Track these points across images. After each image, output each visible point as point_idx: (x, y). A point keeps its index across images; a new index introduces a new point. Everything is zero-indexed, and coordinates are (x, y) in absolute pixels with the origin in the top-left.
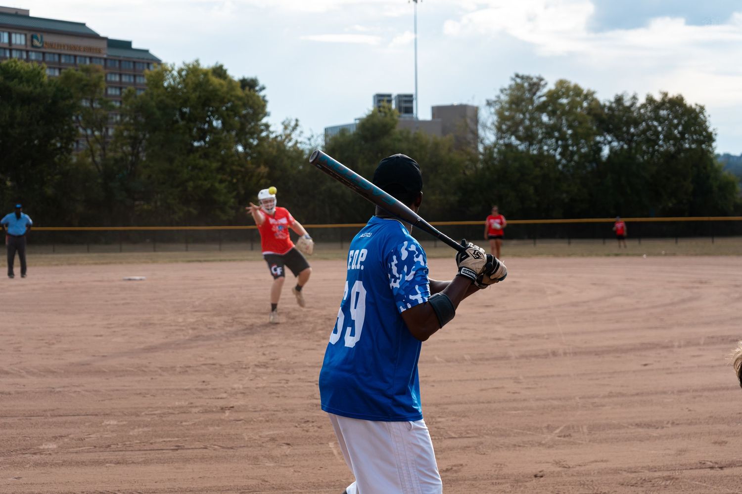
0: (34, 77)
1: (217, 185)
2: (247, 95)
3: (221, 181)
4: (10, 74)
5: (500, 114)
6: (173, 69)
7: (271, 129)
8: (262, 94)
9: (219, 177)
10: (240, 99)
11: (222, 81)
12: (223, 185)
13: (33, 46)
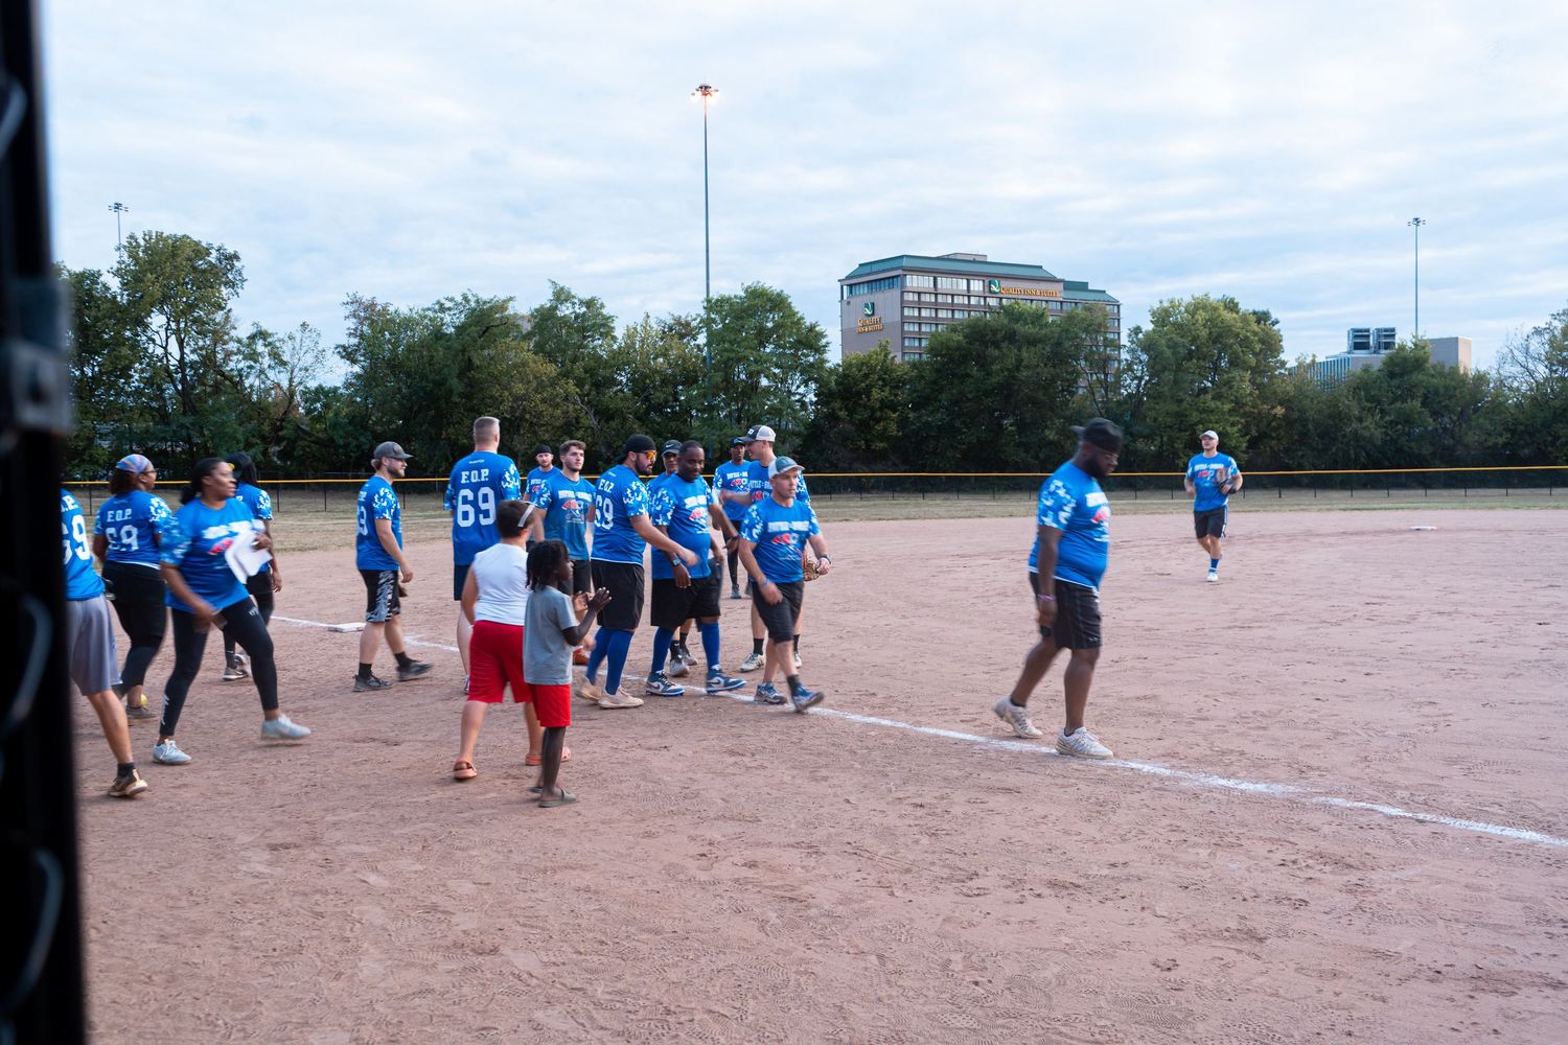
0: (1038, 317)
1: (1229, 429)
2: (1263, 330)
3: (1233, 425)
4: (1013, 314)
5: (1551, 342)
6: (1180, 305)
7: (1288, 366)
8: (1276, 327)
9: (1232, 419)
10: (1255, 334)
11: (1234, 315)
12: (1236, 429)
13: (990, 292)
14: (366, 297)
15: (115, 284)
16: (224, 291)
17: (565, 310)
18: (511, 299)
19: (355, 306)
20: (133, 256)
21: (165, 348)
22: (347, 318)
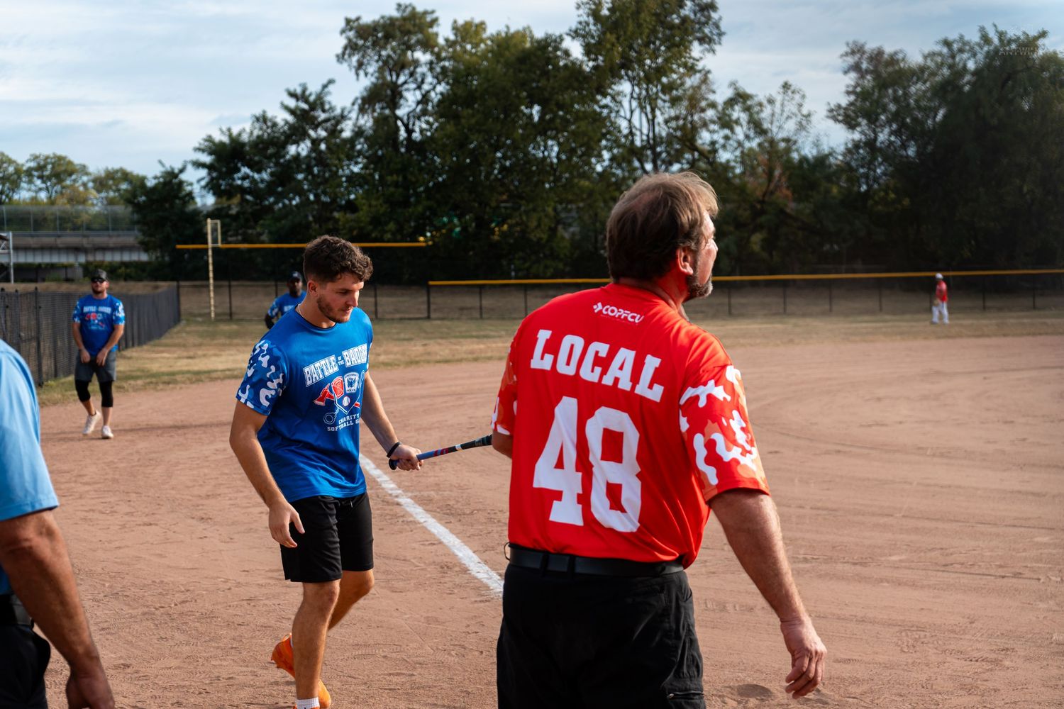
14: (871, 46)
15: (576, 49)
16: (696, 50)
18: (1043, 34)
19: (858, 56)
20: (595, 14)
21: (630, 121)
22: (846, 72)
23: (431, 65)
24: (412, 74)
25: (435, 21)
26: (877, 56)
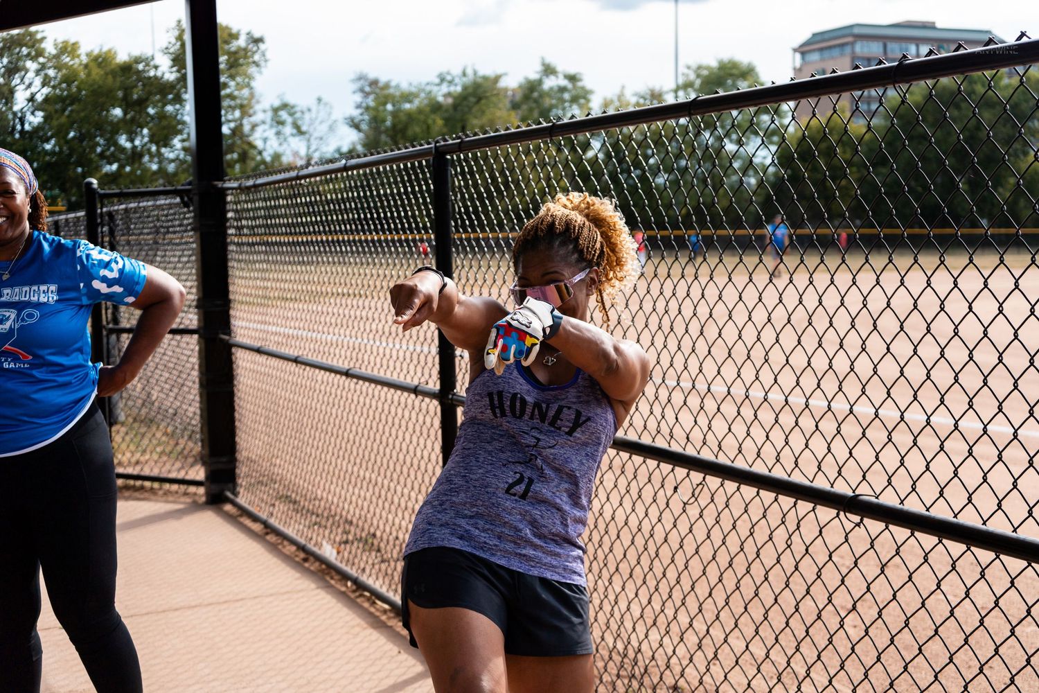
16: (251, 71)
17: (549, 83)
18: (502, 74)
19: (362, 82)
22: (354, 92)
23: (38, 72)
24: (22, 79)
25: (43, 38)
26: (374, 83)
